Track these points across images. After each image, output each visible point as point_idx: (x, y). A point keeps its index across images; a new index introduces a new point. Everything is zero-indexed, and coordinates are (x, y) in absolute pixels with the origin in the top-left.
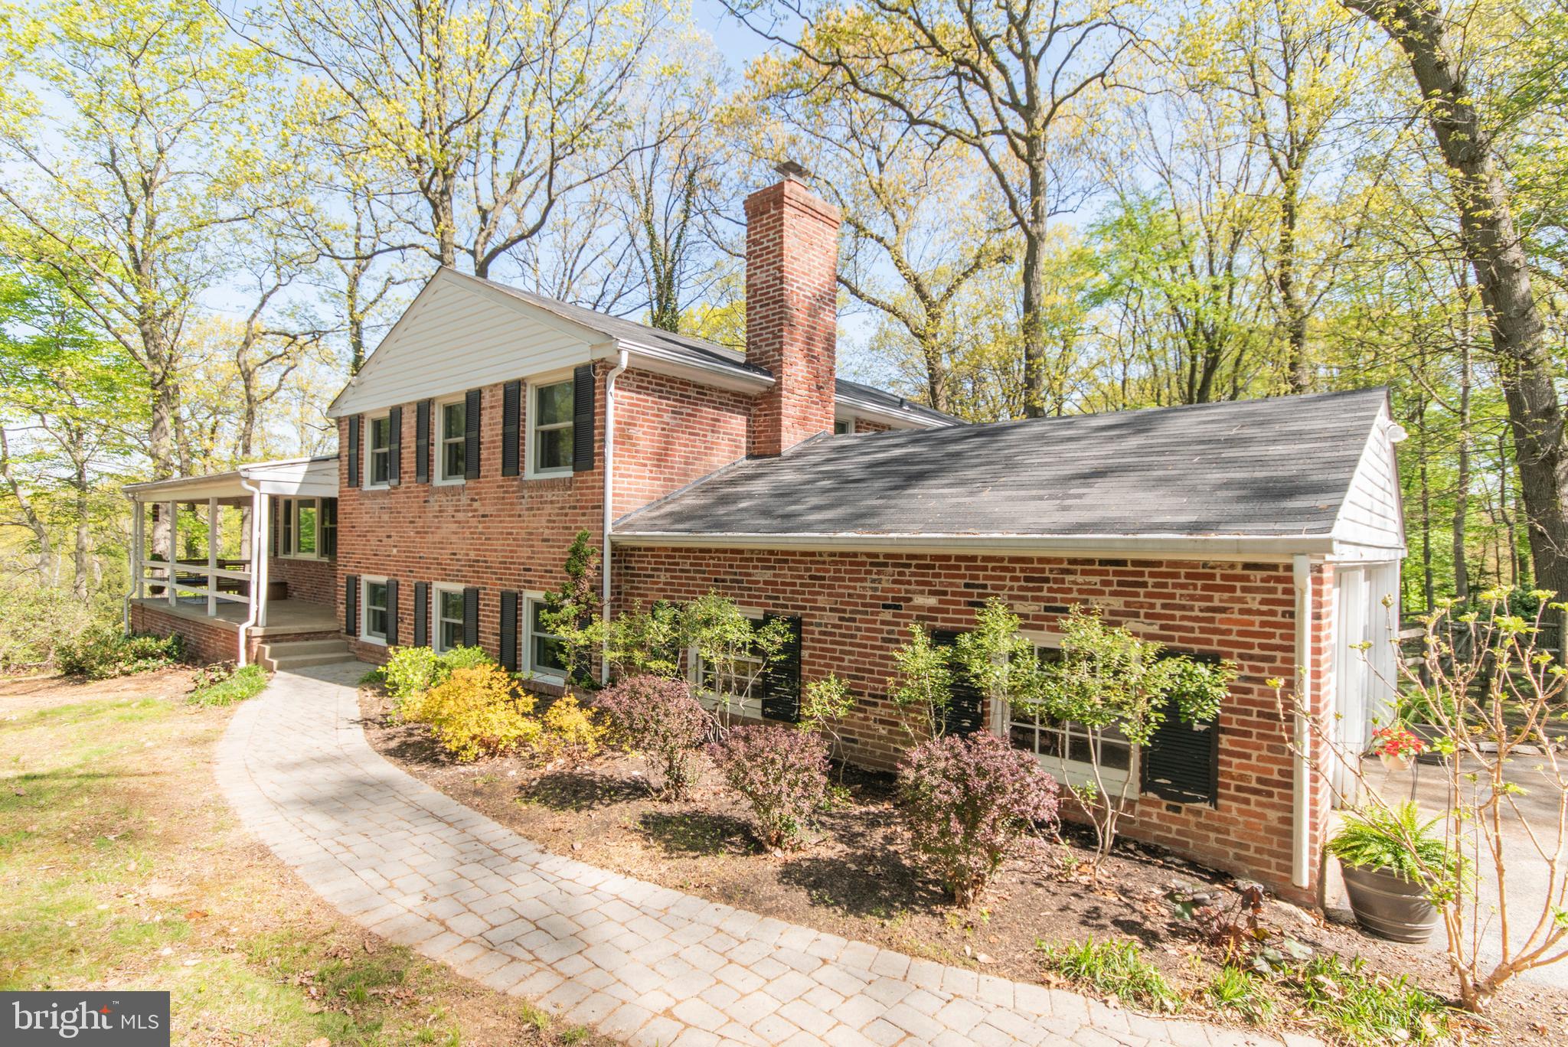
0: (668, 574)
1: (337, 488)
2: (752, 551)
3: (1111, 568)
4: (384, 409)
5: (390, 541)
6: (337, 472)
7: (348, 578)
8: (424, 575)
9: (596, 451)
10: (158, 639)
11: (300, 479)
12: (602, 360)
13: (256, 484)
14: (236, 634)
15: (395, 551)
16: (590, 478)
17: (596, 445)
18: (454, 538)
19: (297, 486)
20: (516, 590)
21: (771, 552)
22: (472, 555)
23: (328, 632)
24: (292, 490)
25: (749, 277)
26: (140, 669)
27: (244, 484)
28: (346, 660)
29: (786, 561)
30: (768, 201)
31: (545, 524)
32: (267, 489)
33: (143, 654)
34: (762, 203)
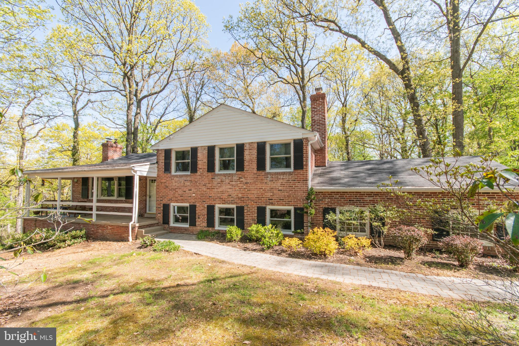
0: (329, 199)
1: (156, 174)
2: (364, 192)
3: (486, 194)
4: (189, 147)
5: (191, 192)
6: (156, 168)
7: (164, 205)
8: (211, 203)
9: (304, 164)
10: (81, 230)
11: (147, 170)
12: (307, 138)
13: (136, 172)
14: (128, 227)
15: (194, 195)
16: (302, 172)
17: (304, 162)
18: (229, 190)
19: (146, 173)
20: (265, 206)
21: (372, 192)
22: (240, 195)
23: (155, 224)
24: (145, 174)
25: (312, 117)
26: (74, 243)
27: (132, 172)
28: (167, 233)
29: (378, 195)
30: (320, 97)
31: (279, 185)
32: (139, 173)
33: (74, 237)
34: (317, 98)
